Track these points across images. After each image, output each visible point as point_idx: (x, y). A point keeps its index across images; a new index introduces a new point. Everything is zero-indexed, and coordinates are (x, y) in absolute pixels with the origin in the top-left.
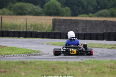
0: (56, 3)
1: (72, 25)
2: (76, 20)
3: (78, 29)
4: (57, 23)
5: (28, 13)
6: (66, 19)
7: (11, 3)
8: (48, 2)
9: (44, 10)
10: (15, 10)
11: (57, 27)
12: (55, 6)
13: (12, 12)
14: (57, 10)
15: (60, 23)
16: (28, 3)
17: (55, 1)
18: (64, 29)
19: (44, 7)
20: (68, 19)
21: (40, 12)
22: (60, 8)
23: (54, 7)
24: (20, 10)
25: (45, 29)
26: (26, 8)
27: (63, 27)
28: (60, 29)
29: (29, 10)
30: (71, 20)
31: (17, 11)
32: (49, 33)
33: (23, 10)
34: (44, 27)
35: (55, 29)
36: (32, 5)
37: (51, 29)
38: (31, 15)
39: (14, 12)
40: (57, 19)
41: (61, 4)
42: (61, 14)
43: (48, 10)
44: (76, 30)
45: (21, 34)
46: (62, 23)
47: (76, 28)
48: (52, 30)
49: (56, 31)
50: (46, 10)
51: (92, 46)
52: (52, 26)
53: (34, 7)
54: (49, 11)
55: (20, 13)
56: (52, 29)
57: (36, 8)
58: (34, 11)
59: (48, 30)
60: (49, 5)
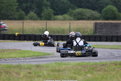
0: (113, 8)
1: (112, 28)
2: (116, 23)
3: (118, 32)
4: (99, 27)
5: (87, 18)
6: (106, 23)
7: (72, 9)
8: (105, 8)
9: (102, 15)
10: (75, 16)
11: (98, 30)
12: (113, 11)
13: (72, 18)
14: (114, 15)
15: (101, 27)
16: (87, 9)
17: (112, 6)
18: (105, 32)
19: (102, 12)
20: (109, 23)
21: (98, 17)
22: (117, 12)
23: (111, 12)
24: (79, 16)
25: (87, 32)
26: (86, 14)
27: (104, 30)
28: (101, 32)
29: (88, 15)
30: (112, 23)
31: (77, 16)
32: (90, 36)
33: (82, 15)
34: (86, 31)
35: (97, 33)
36: (90, 10)
37: (92, 32)
38: (90, 20)
39: (74, 18)
40: (98, 23)
41: (117, 9)
42: (118, 19)
43: (105, 14)
44: (116, 33)
45: (63, 38)
46: (103, 26)
47: (116, 31)
48: (94, 34)
49: (98, 34)
50: (104, 14)
51: (117, 48)
52: (94, 30)
53: (93, 12)
54: (107, 15)
55: (80, 18)
56: (94, 32)
57: (95, 14)
58: (93, 16)
59: (90, 33)
60: (107, 11)
